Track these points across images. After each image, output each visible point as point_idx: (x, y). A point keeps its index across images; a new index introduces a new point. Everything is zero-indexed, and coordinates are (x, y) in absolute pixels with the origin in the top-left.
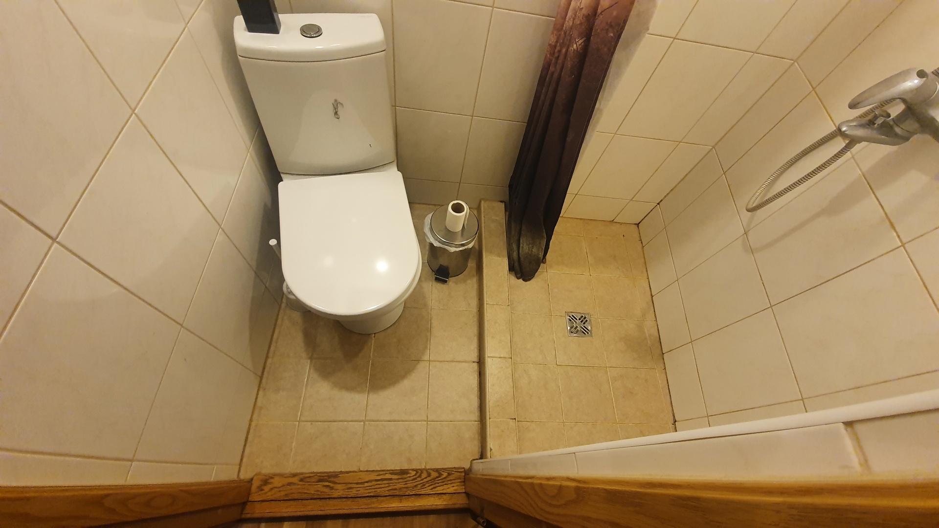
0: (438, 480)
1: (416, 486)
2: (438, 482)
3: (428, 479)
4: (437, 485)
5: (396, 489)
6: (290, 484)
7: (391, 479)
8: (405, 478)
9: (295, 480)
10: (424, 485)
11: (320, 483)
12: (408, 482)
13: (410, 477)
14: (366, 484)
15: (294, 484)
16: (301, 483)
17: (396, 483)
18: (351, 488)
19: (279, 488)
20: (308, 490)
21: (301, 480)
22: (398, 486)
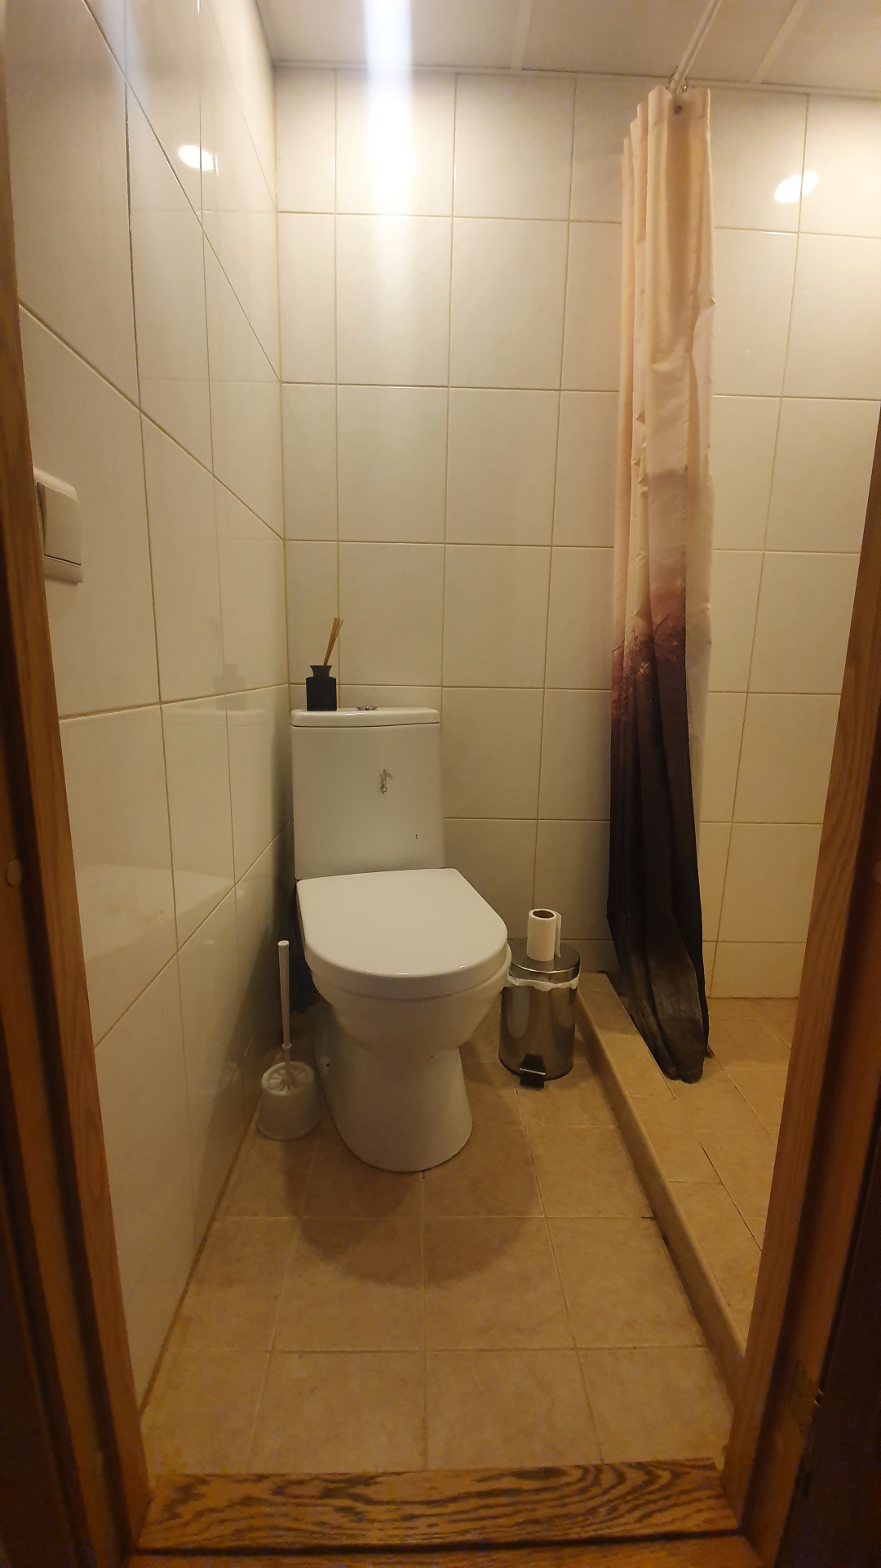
0: (649, 1493)
1: (593, 1511)
2: (653, 1497)
3: (622, 1489)
4: (652, 1507)
5: (536, 1522)
6: (248, 1501)
7: (517, 1492)
8: (556, 1489)
9: (261, 1490)
10: (615, 1509)
11: (328, 1501)
12: (568, 1500)
13: (569, 1484)
14: (452, 1507)
15: (259, 1501)
16: (279, 1499)
17: (535, 1502)
18: (411, 1517)
19: (221, 1511)
20: (296, 1519)
21: (279, 1491)
22: (542, 1512)
